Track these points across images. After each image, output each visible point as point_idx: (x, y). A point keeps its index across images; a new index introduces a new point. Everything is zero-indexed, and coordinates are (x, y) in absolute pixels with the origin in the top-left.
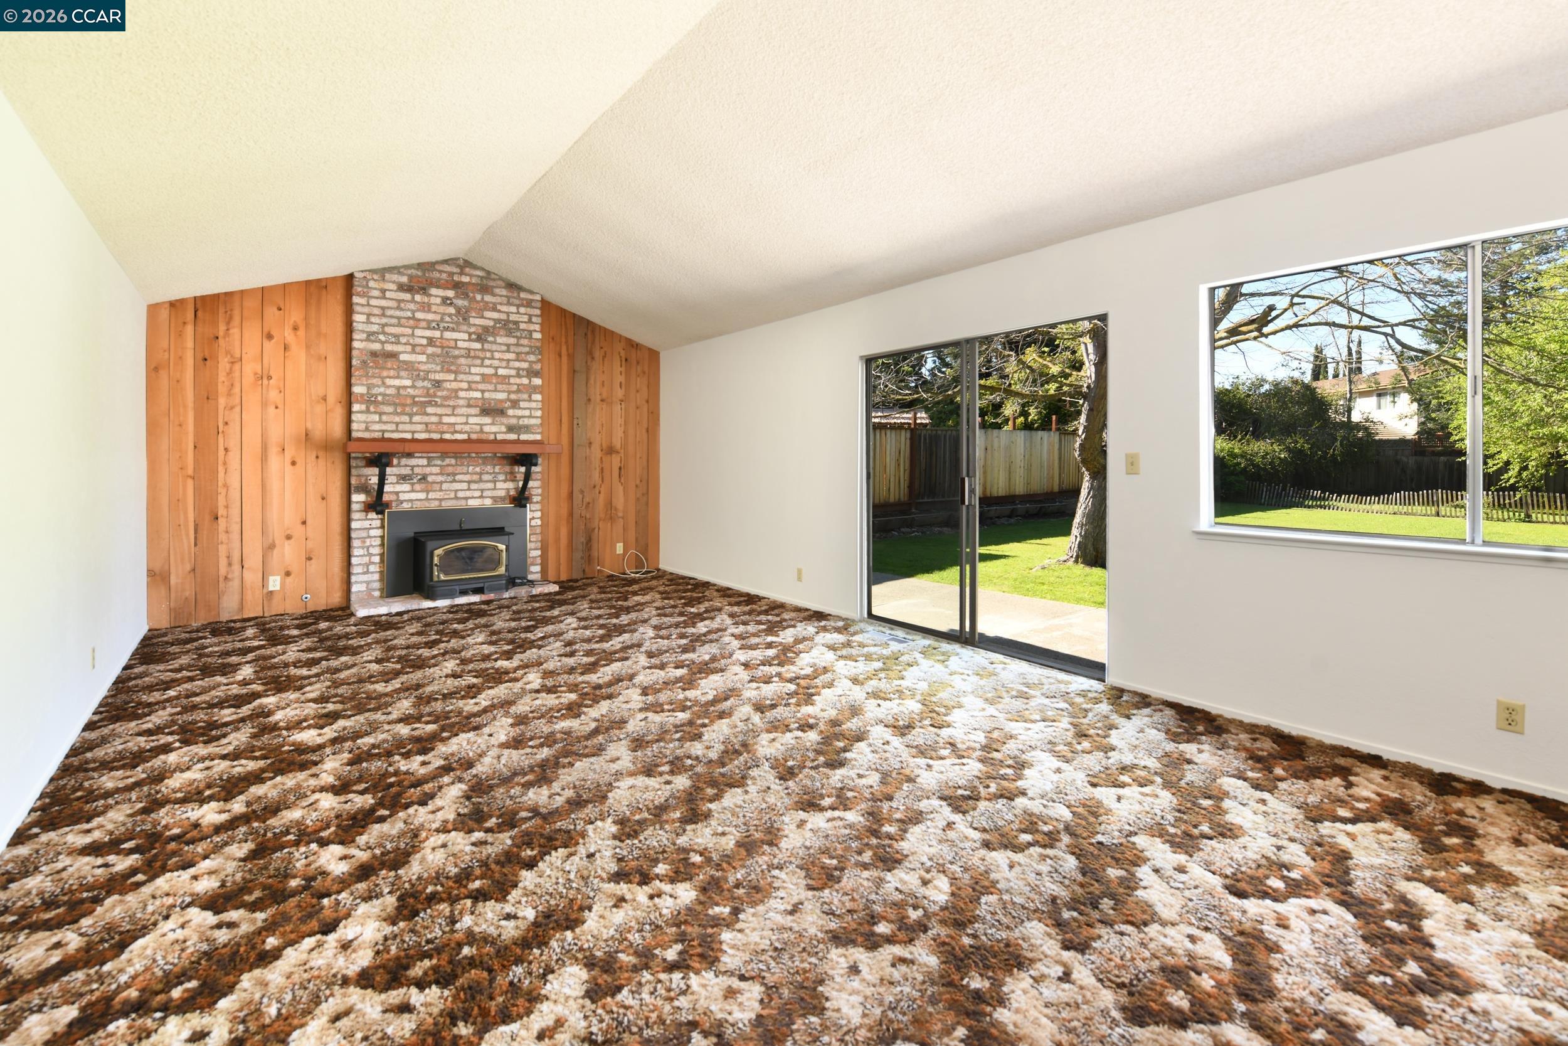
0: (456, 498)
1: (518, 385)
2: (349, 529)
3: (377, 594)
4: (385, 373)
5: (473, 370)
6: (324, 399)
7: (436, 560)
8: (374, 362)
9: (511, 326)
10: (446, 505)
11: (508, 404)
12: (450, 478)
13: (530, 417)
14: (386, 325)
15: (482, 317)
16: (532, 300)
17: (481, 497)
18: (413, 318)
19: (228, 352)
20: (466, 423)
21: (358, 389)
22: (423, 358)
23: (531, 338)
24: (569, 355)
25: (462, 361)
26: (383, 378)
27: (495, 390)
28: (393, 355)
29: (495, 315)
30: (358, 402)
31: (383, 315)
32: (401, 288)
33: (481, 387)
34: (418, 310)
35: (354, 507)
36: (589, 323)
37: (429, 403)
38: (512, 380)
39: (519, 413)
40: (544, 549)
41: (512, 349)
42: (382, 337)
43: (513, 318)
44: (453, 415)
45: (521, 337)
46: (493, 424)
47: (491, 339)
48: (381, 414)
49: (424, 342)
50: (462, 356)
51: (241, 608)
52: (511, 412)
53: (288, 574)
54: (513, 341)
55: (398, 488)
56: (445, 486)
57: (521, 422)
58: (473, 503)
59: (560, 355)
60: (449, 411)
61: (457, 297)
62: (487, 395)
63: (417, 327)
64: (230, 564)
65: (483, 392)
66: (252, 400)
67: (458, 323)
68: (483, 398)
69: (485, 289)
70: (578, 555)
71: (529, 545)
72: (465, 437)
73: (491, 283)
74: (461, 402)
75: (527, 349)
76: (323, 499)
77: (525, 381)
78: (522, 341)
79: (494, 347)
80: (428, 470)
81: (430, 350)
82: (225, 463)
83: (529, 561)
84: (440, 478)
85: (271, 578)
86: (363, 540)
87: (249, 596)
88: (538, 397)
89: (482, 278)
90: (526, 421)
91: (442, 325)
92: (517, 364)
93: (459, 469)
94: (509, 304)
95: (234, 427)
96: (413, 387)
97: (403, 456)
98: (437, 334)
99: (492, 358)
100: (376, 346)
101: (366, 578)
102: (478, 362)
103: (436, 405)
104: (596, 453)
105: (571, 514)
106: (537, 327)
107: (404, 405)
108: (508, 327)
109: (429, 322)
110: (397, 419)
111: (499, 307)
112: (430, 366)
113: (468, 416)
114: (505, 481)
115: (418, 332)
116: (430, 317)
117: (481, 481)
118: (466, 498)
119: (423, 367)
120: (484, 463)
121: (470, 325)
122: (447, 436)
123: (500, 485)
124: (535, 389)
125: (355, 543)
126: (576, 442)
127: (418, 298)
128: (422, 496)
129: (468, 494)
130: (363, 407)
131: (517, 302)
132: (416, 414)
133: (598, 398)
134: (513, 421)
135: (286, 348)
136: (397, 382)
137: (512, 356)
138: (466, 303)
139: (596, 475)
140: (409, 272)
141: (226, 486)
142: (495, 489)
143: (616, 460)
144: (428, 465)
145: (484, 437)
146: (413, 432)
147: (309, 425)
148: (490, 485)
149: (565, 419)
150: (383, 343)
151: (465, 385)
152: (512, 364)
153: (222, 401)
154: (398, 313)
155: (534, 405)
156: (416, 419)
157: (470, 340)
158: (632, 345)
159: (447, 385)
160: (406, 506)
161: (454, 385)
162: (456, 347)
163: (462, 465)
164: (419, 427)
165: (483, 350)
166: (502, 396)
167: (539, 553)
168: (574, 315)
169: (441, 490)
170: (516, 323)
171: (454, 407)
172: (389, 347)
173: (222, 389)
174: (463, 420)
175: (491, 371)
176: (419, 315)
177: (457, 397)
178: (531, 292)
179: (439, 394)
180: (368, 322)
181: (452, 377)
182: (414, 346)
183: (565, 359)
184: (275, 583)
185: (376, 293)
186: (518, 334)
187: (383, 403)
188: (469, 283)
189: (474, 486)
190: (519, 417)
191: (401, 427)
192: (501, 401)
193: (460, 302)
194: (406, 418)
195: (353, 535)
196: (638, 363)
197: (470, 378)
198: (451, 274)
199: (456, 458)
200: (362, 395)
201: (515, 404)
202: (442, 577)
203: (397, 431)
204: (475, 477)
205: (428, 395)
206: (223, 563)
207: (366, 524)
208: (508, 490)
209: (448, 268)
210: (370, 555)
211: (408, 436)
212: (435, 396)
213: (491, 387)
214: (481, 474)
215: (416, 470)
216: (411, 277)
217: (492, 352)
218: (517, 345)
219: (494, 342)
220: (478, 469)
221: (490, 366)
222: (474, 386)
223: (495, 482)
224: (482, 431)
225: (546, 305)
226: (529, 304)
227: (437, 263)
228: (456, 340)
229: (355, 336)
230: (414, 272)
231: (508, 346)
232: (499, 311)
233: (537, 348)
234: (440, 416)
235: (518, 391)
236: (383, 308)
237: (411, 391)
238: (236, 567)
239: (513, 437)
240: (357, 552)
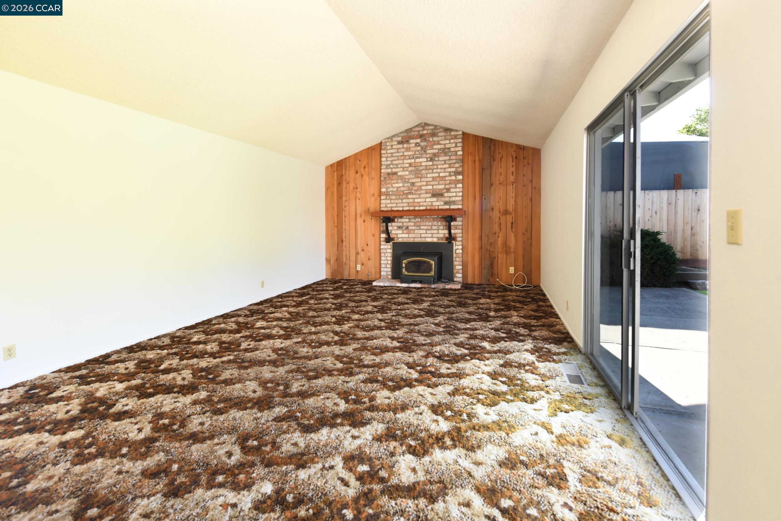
0: (421, 237)
1: (450, 180)
2: (380, 249)
3: (390, 277)
4: (392, 182)
5: (429, 175)
6: (374, 195)
7: (404, 265)
8: (389, 177)
9: (446, 150)
10: (417, 240)
11: (445, 190)
12: (418, 228)
13: (456, 196)
14: (393, 160)
15: (433, 149)
16: (457, 135)
17: (432, 237)
18: (403, 155)
19: (346, 180)
20: (425, 202)
21: (383, 190)
22: (407, 173)
23: (456, 155)
24: (480, 161)
25: (424, 172)
26: (392, 184)
27: (439, 184)
28: (395, 173)
29: (439, 147)
30: (383, 195)
31: (392, 156)
32: (399, 143)
33: (432, 183)
34: (405, 151)
35: (382, 239)
36: (491, 140)
37: (409, 193)
38: (447, 178)
39: (450, 194)
40: (465, 266)
41: (447, 162)
42: (391, 166)
43: (447, 146)
44: (420, 198)
45: (452, 155)
46: (437, 201)
47: (436, 159)
48: (391, 200)
49: (408, 165)
50: (424, 169)
51: (349, 275)
52: (446, 195)
53: (363, 264)
54: (447, 158)
55: (397, 232)
56: (416, 231)
57: (451, 200)
58: (429, 240)
59: (475, 161)
60: (417, 196)
61: (421, 141)
62: (435, 187)
63: (405, 159)
64: (346, 259)
65: (433, 185)
66: (353, 197)
67: (422, 154)
68: (433, 189)
69: (434, 135)
70: (485, 271)
71: (455, 263)
72: (424, 208)
73: (437, 131)
74: (423, 192)
75: (454, 161)
76: (374, 236)
77: (453, 178)
78: (452, 158)
79: (438, 163)
80: (409, 224)
81: (410, 169)
82: (345, 222)
83: (455, 271)
84: (414, 228)
85: (358, 265)
86: (385, 253)
87: (351, 272)
88: (461, 185)
89: (432, 129)
90: (454, 199)
92: (449, 170)
93: (422, 224)
94: (445, 139)
95: (347, 209)
96: (403, 186)
98: (413, 161)
99: (437, 168)
100: (389, 171)
101: (386, 269)
102: (431, 171)
103: (412, 194)
104: (496, 214)
105: (481, 248)
106: (460, 149)
107: (399, 195)
108: (445, 151)
109: (409, 156)
110: (397, 202)
111: (441, 142)
112: (410, 176)
113: (426, 198)
114: (443, 230)
115: (405, 161)
116: (410, 153)
117: (432, 229)
118: (425, 238)
119: (407, 177)
120: (433, 221)
121: (427, 154)
122: (417, 208)
123: (440, 231)
124: (458, 181)
125: (382, 255)
126: (483, 210)
127: (405, 146)
128: (406, 236)
129: (426, 235)
130: (385, 197)
131: (449, 137)
132: (404, 199)
134: (447, 199)
135: (362, 176)
136: (397, 185)
137: (447, 166)
138: (425, 144)
139: (496, 228)
140: (402, 135)
141: (345, 230)
142: (438, 233)
143: (509, 219)
144: (409, 222)
145: (433, 208)
146: (403, 207)
147: (369, 206)
148: (436, 232)
149: (477, 196)
150: (392, 168)
151: (425, 183)
152: (447, 170)
153: (344, 198)
154: (398, 154)
155: (458, 190)
156: (404, 201)
157: (427, 161)
158: (520, 148)
159: (417, 184)
160: (400, 240)
161: (420, 184)
162: (421, 166)
163: (423, 221)
165: (433, 165)
166: (442, 187)
167: (461, 267)
168: (483, 137)
169: (414, 233)
170: (449, 148)
171: (420, 194)
172: (394, 170)
173: (344, 194)
174: (424, 200)
175: (436, 175)
176: (406, 154)
177: (421, 190)
178: (457, 131)
179: (414, 188)
180: (387, 160)
181: (419, 180)
182: (403, 168)
183: (477, 164)
184: (359, 267)
185: (389, 147)
186: (450, 154)
187: (392, 195)
188: (427, 134)
189: (428, 232)
190: (450, 197)
191: (399, 205)
192: (441, 189)
193: (423, 144)
194: (400, 201)
195: (382, 251)
196: (524, 158)
197: (427, 179)
198: (419, 131)
199: (420, 218)
200: (384, 192)
201: (448, 190)
202: (406, 273)
203: (397, 207)
204: (429, 227)
205: (409, 190)
206: (344, 258)
207: (386, 247)
208: (444, 234)
209: (417, 129)
210: (387, 260)
211: (401, 209)
212: (412, 189)
213: (436, 183)
214: (432, 226)
215: (405, 224)
216: (402, 137)
217: (437, 165)
218: (450, 160)
219: (438, 160)
220: (430, 224)
222: (429, 183)
223: (438, 230)
224: (432, 205)
225: (465, 136)
226: (455, 137)
227: (414, 127)
228: (421, 162)
229: (382, 167)
230: (403, 134)
231: (445, 161)
232: (441, 144)
233: (460, 159)
234: (414, 199)
235: (450, 183)
236: (392, 153)
237: (402, 189)
238: (348, 260)
239: (447, 207)
240: (383, 258)
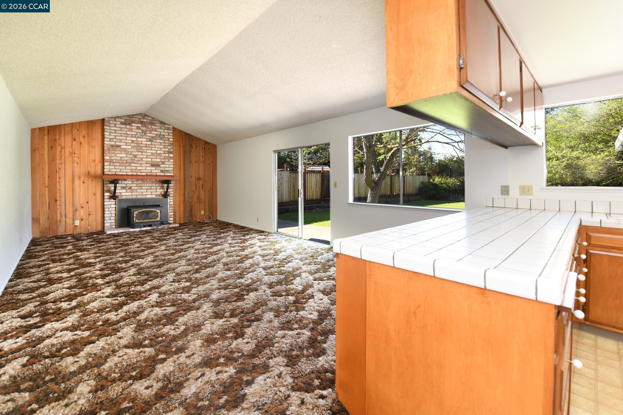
0: (142, 195)
1: (165, 156)
2: (104, 205)
3: (114, 227)
4: (116, 152)
5: (148, 151)
6: (95, 161)
7: (135, 215)
8: (112, 148)
10: (138, 197)
11: (161, 163)
12: (140, 188)
13: (169, 167)
14: (116, 136)
15: (151, 133)
16: (169, 128)
17: (151, 194)
18: (126, 134)
19: (60, 145)
20: (146, 169)
21: (106, 158)
22: (130, 147)
23: (169, 140)
24: (183, 146)
25: (144, 148)
26: (115, 154)
27: (156, 158)
28: (119, 146)
29: (156, 133)
30: (106, 162)
31: (115, 133)
32: (122, 123)
33: (151, 157)
34: (128, 131)
35: (106, 197)
36: (190, 135)
37: (132, 162)
38: (162, 155)
39: (165, 166)
40: (175, 212)
41: (162, 144)
42: (115, 140)
43: (162, 133)
44: (141, 166)
46: (155, 170)
47: (154, 141)
48: (115, 166)
49: (130, 142)
50: (144, 146)
51: (65, 231)
53: (82, 220)
54: (162, 141)
55: (121, 191)
57: (166, 169)
58: (148, 196)
59: (180, 146)
60: (139, 165)
61: (142, 126)
62: (153, 160)
64: (61, 216)
65: (152, 159)
66: (69, 161)
67: (142, 135)
68: (152, 161)
69: (152, 124)
70: (187, 215)
71: (169, 211)
72: (145, 174)
73: (154, 122)
74: (144, 162)
75: (168, 144)
76: (94, 194)
77: (167, 155)
78: (166, 142)
79: (156, 144)
80: (132, 185)
81: (132, 144)
82: (59, 182)
83: (169, 216)
84: (136, 188)
85: (76, 221)
86: (109, 208)
87: (68, 227)
88: (172, 161)
89: (151, 120)
90: (167, 169)
91: (136, 136)
92: (164, 149)
93: (143, 185)
94: (161, 129)
95: (62, 171)
97: (123, 180)
98: (135, 139)
99: (155, 147)
100: (113, 143)
101: (110, 221)
102: (150, 148)
103: (135, 163)
104: (193, 180)
105: (184, 200)
106: (171, 137)
107: (123, 163)
108: (161, 137)
109: (132, 135)
110: (121, 168)
111: (157, 130)
112: (132, 150)
113: (146, 167)
114: (160, 189)
115: (128, 138)
116: (132, 133)
117: (151, 189)
118: (146, 195)
119: (130, 150)
120: (152, 183)
121: (147, 136)
122: (139, 174)
123: (158, 190)
124: (171, 158)
125: (106, 210)
126: (186, 176)
127: (128, 127)
128: (130, 194)
129: (147, 193)
130: (108, 164)
131: (164, 128)
132: (127, 166)
133: (194, 161)
134: (163, 169)
135: (81, 143)
136: (120, 155)
137: (162, 147)
138: (145, 129)
139: (194, 187)
140: (125, 118)
141: (59, 190)
142: (156, 192)
143: (201, 183)
144: (132, 183)
145: (152, 174)
146: (126, 172)
147: (89, 170)
148: (155, 190)
149: (182, 168)
150: (115, 142)
151: (145, 156)
152: (162, 149)
153: (58, 161)
155: (170, 163)
156: (127, 168)
157: (147, 141)
158: (206, 143)
159: (139, 156)
160: (124, 197)
161: (141, 156)
162: (142, 144)
163: (144, 183)
164: (129, 171)
165: (151, 144)
166: (159, 160)
167: (173, 213)
168: (185, 133)
169: (137, 192)
170: (164, 135)
171: (141, 164)
172: (117, 144)
173: (58, 157)
174: (145, 168)
175: (155, 152)
176: (128, 133)
177: (143, 161)
178: (169, 125)
179: (136, 159)
180: (110, 135)
181: (140, 154)
182: (126, 143)
183: (182, 148)
184: (77, 223)
185: (113, 125)
186: (164, 139)
187: (115, 162)
188: (146, 122)
189: (148, 191)
190: (165, 167)
191: (122, 170)
192: (158, 162)
193: (143, 128)
194: (124, 168)
195: (105, 207)
196: (209, 149)
197: (147, 154)
198: (140, 119)
199: (142, 181)
200: (108, 160)
201: (163, 163)
202: (137, 221)
203: (121, 172)
204: (149, 188)
205: (132, 160)
206: (59, 216)
207: (110, 203)
208: (161, 192)
209: (139, 117)
210: (112, 213)
211: (125, 174)
212: (134, 160)
213: (155, 157)
214: (151, 187)
215: (128, 185)
216: (125, 120)
217: (155, 145)
218: (164, 143)
219: (156, 142)
220: (150, 185)
221: (154, 150)
222: (148, 157)
223: (156, 189)
224: (151, 172)
225: (174, 129)
226: (168, 129)
227: (135, 115)
228: (142, 141)
229: (105, 140)
230: (126, 118)
231: (161, 143)
232: (157, 131)
233: (171, 144)
234: (136, 167)
235: (165, 158)
236: (115, 130)
237: (126, 158)
238: (63, 217)
239: (163, 174)
240: (106, 213)
